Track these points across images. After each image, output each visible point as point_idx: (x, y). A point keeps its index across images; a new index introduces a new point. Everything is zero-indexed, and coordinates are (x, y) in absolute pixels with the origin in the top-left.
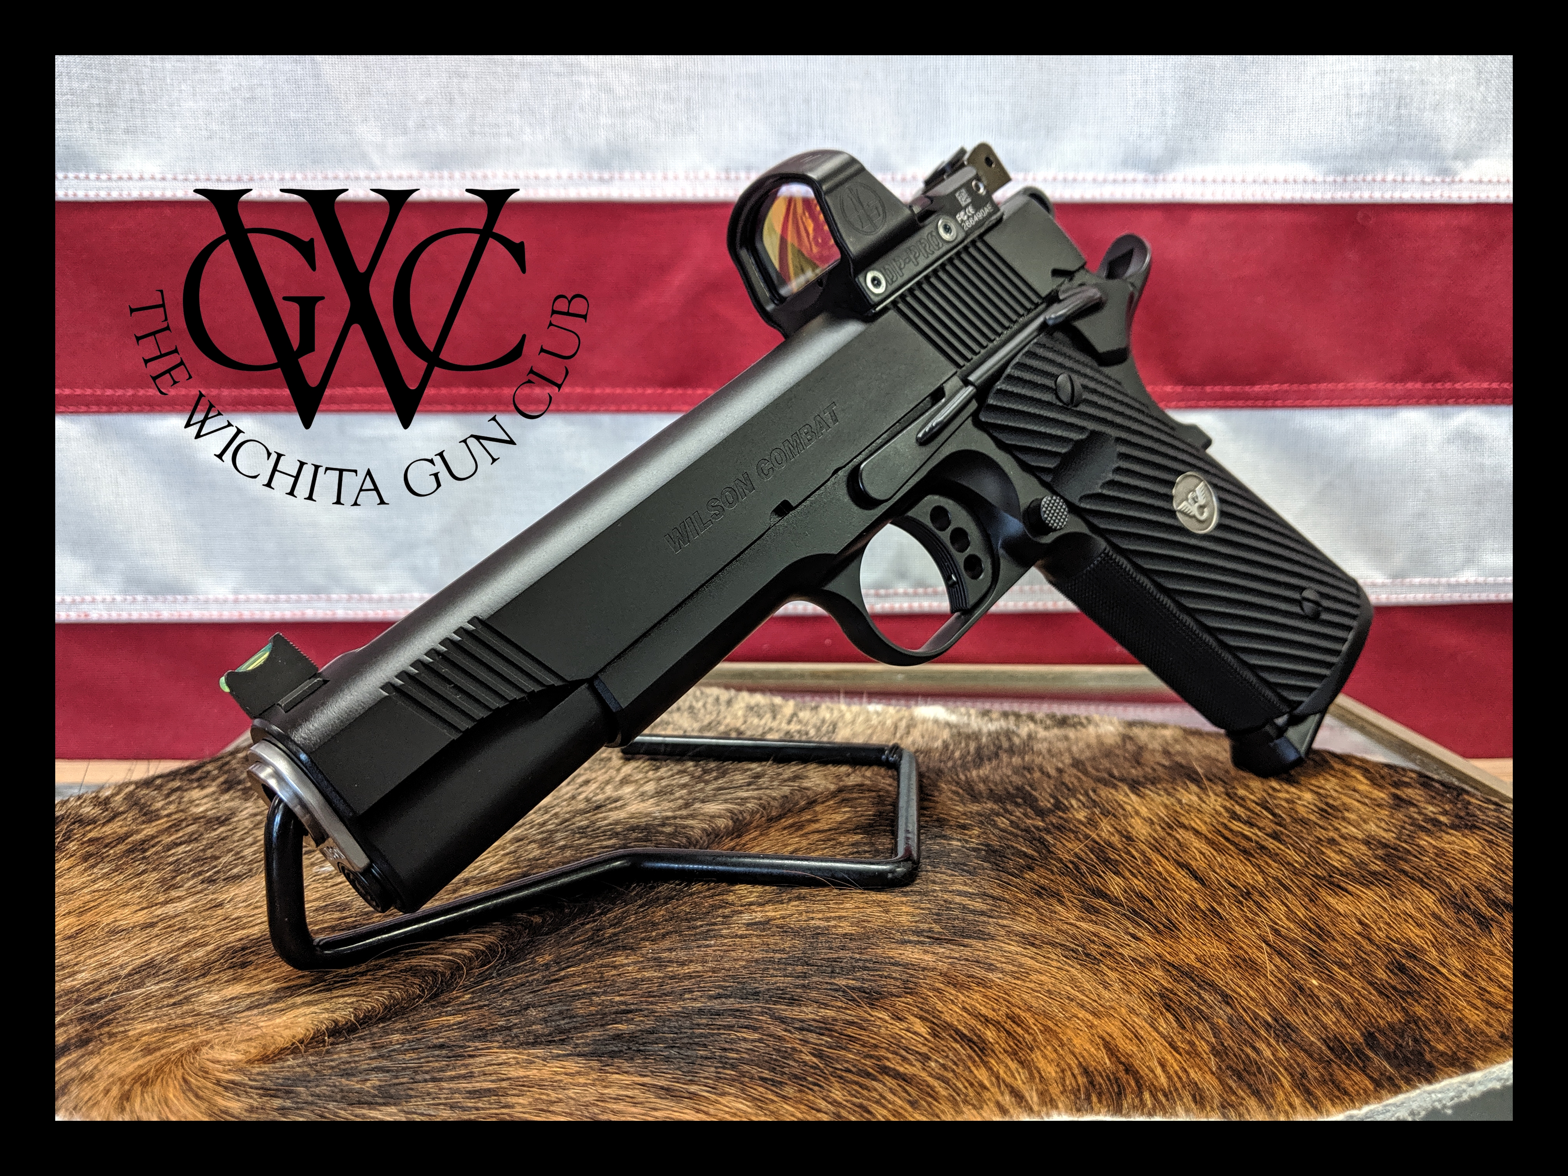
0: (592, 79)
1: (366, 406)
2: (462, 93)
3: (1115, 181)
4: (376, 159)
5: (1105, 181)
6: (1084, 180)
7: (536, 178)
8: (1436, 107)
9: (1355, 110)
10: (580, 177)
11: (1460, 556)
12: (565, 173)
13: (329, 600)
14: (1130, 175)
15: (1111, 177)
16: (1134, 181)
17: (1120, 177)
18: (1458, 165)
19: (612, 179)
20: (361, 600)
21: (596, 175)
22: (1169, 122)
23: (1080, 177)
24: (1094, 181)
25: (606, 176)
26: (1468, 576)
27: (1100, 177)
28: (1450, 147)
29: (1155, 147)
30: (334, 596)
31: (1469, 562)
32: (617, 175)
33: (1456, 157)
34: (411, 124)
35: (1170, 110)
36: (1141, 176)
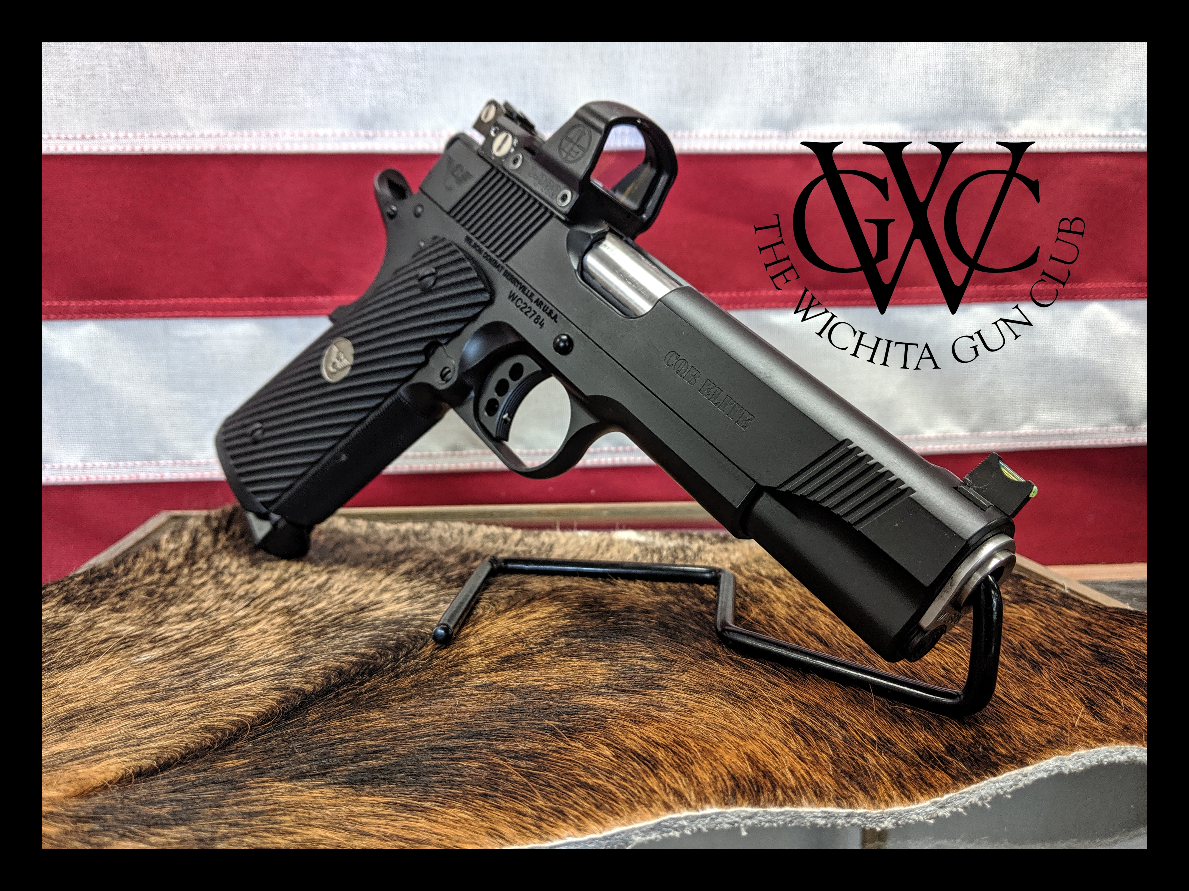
0: (359, 61)
1: (185, 313)
2: (257, 70)
3: (757, 137)
4: (191, 122)
5: (749, 137)
6: (734, 137)
7: (317, 136)
8: (992, 81)
9: (933, 83)
10: (351, 135)
11: (1020, 415)
12: (338, 132)
13: (158, 465)
14: (768, 133)
15: (754, 134)
16: (771, 137)
17: (760, 134)
18: (1009, 124)
19: (375, 136)
20: (183, 465)
21: (362, 133)
22: (796, 93)
23: (731, 134)
24: (742, 137)
25: (371, 133)
26: (1027, 429)
27: (746, 134)
28: (1002, 110)
29: (786, 111)
30: (162, 462)
31: (1027, 419)
32: (379, 133)
33: (1007, 118)
34: (218, 94)
35: (796, 85)
36: (776, 133)
